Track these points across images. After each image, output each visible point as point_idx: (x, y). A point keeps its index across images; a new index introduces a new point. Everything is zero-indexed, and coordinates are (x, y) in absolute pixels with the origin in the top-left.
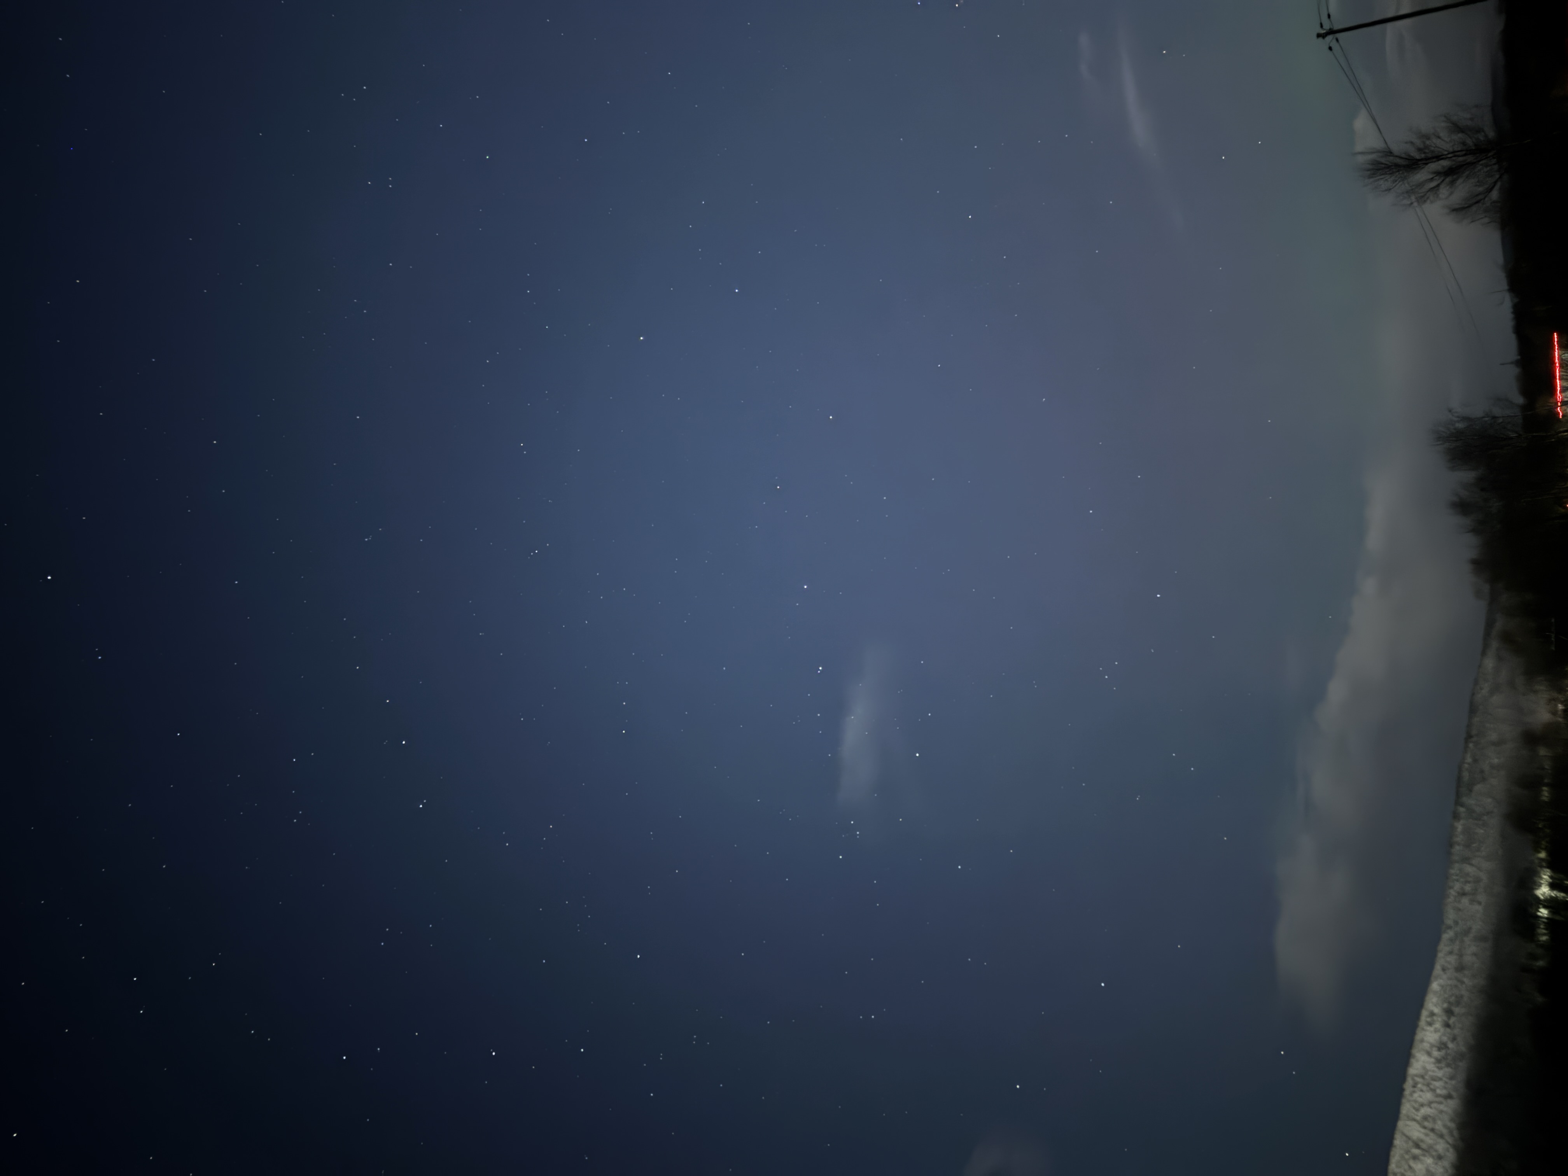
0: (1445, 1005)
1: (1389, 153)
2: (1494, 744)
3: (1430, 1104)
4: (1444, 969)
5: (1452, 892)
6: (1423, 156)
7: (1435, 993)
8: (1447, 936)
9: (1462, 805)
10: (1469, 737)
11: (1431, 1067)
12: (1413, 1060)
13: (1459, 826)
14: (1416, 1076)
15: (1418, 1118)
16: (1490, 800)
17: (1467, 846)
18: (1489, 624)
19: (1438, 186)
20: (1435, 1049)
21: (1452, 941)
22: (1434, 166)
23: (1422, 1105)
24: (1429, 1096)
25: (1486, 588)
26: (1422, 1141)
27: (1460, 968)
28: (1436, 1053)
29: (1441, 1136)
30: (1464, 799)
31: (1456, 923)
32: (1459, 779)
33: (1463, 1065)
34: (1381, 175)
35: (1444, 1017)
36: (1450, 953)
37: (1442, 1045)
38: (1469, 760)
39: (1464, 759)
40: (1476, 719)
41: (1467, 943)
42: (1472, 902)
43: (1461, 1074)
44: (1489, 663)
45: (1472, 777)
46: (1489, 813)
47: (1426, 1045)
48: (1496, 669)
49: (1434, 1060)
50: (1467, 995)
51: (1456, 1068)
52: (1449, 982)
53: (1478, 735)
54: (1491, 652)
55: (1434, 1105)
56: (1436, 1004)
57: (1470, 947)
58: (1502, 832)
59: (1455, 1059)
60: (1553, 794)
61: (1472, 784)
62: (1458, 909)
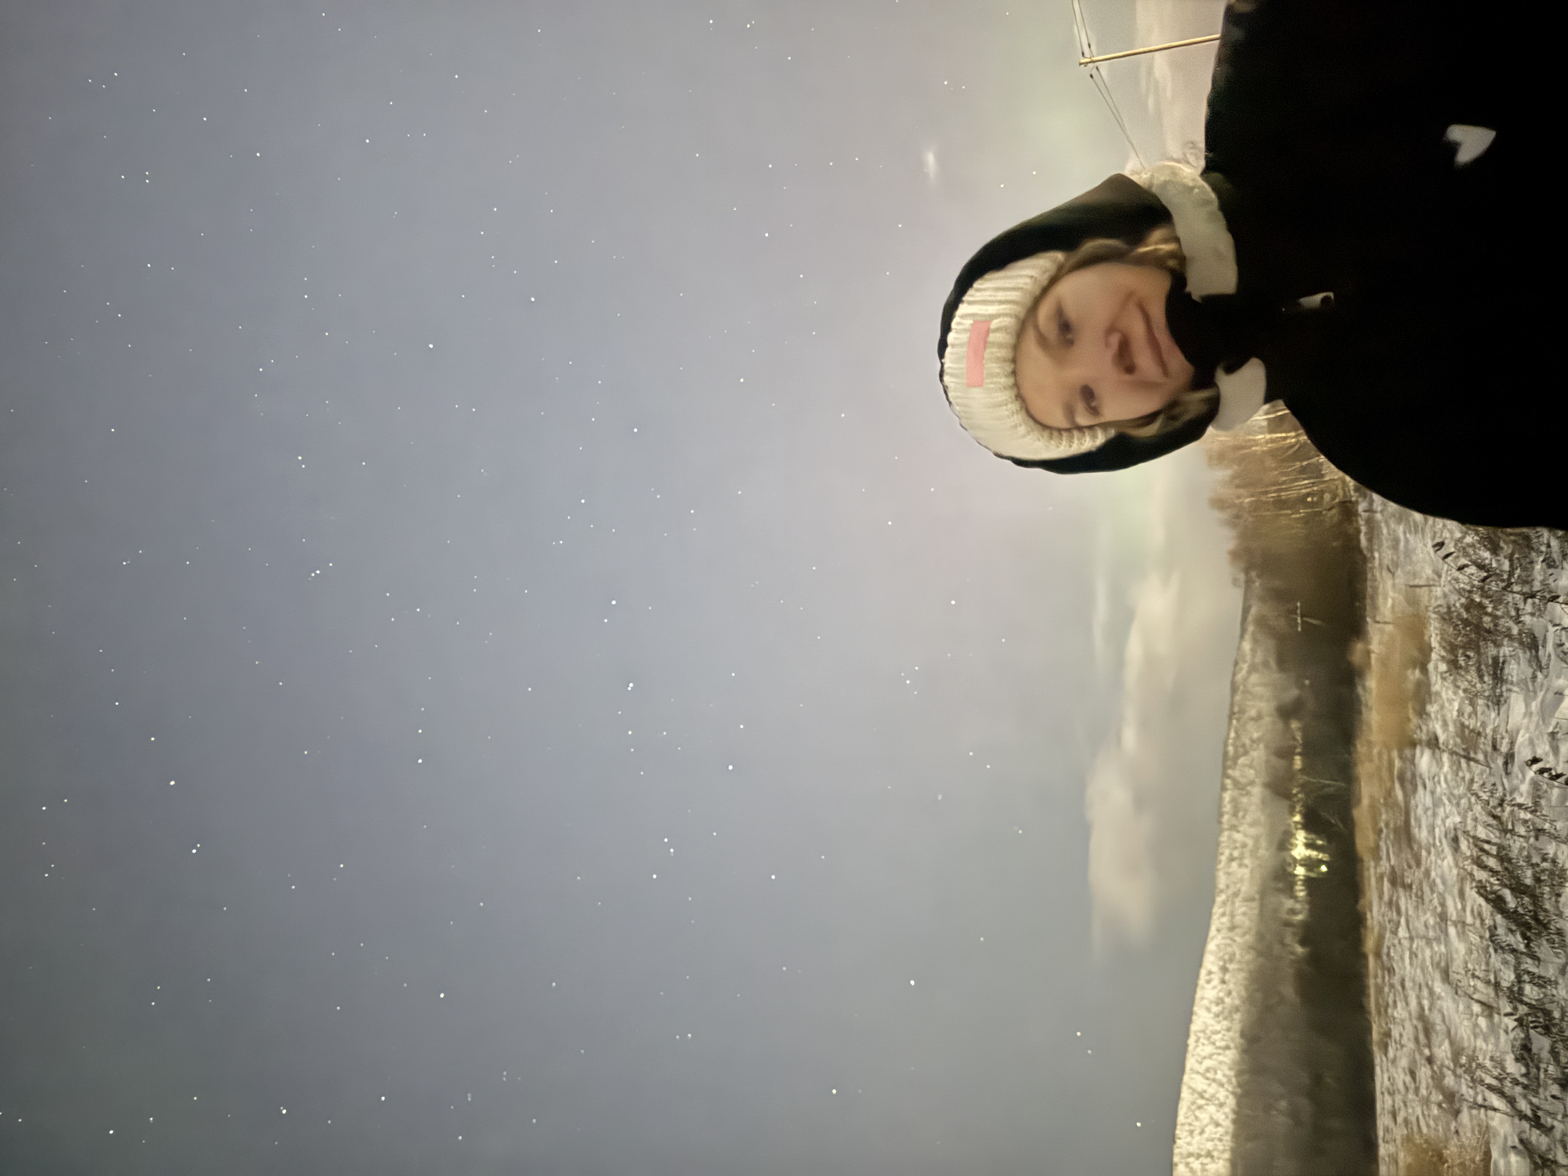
0: (1221, 963)
2: (1252, 719)
3: (1210, 1057)
4: (1218, 930)
5: (1223, 858)
7: (1211, 953)
8: (1220, 899)
9: (1228, 777)
10: (1232, 714)
11: (1211, 1022)
12: (1194, 1018)
13: (1227, 796)
15: (1201, 1071)
16: (1252, 771)
17: (1235, 815)
18: (1246, 610)
21: (1224, 903)
24: (1209, 1049)
25: (1242, 577)
27: (1232, 928)
28: (1215, 1009)
29: (1222, 1085)
30: (1230, 772)
32: (1225, 754)
33: (1237, 1016)
35: (1221, 975)
36: (1223, 914)
37: (1220, 1001)
38: (1232, 735)
39: (1228, 734)
40: (1238, 698)
41: (1237, 904)
42: (1241, 865)
43: (1237, 1027)
44: (1247, 646)
45: (1236, 751)
46: (1252, 783)
47: (1205, 1002)
48: (1253, 650)
49: (1212, 1015)
50: (1238, 952)
51: (1232, 1020)
52: (1223, 941)
53: (1239, 712)
54: (1248, 637)
55: (1215, 1057)
56: (1213, 963)
57: (1241, 908)
58: (1263, 802)
59: (1230, 1012)
60: (1303, 761)
61: (1236, 757)
62: (1228, 874)
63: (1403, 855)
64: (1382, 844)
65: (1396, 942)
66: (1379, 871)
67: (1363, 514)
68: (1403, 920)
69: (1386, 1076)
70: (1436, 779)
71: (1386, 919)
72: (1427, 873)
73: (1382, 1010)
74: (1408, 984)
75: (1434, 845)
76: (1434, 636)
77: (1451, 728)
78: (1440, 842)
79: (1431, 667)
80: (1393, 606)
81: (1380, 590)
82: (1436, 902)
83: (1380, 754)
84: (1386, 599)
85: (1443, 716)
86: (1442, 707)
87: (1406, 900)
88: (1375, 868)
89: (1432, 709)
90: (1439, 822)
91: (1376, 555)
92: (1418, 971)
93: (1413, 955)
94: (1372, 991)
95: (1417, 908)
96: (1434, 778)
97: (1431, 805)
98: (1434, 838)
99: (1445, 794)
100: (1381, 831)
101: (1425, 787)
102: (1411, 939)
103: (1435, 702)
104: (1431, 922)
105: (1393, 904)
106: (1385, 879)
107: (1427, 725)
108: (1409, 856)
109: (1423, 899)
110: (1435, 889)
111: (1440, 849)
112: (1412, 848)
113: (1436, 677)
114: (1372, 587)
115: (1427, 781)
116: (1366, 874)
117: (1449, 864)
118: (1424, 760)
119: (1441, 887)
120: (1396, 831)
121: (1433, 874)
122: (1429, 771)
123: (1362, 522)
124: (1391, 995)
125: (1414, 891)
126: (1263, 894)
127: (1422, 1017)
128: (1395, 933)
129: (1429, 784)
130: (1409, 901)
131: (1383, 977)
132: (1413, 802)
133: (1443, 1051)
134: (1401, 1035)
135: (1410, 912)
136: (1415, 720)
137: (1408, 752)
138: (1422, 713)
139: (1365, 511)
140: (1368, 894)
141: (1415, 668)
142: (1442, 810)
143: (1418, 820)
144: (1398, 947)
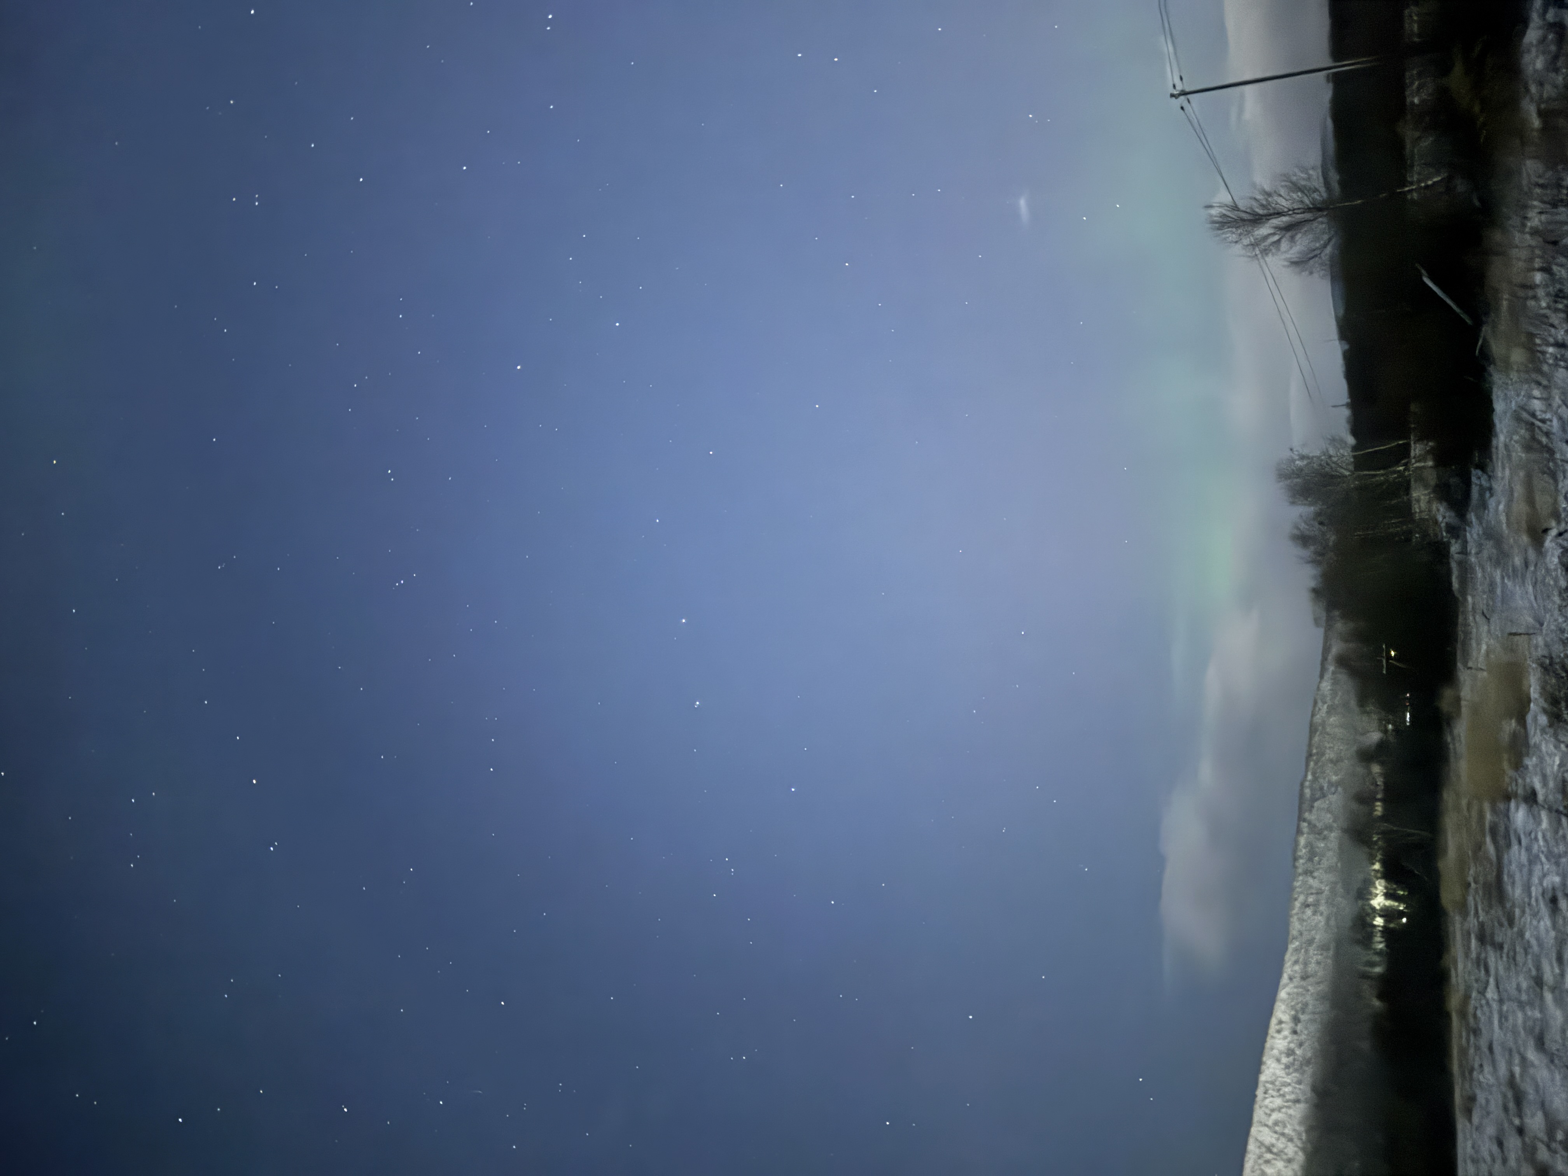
0: (1293, 1013)
1: (1235, 208)
2: (1331, 761)
3: (1279, 1109)
4: (1291, 979)
5: (1297, 904)
6: (1265, 212)
7: (1283, 1001)
8: (1292, 947)
9: (1305, 820)
10: (1310, 755)
11: (1280, 1073)
12: (1263, 1067)
13: (1302, 841)
14: (1267, 1082)
15: (1270, 1123)
16: (1329, 816)
17: (1310, 859)
18: (1326, 650)
19: (1279, 241)
20: (1283, 1055)
21: (1296, 950)
22: (1276, 222)
23: (1273, 1110)
24: (1278, 1102)
25: (1323, 615)
26: (1273, 1145)
27: (1304, 978)
28: (1284, 1060)
29: (1291, 1140)
30: (1307, 815)
31: (1301, 934)
32: (1302, 795)
33: (1309, 1070)
34: (1229, 227)
35: (1292, 1025)
36: (1296, 962)
37: (1290, 1052)
38: (1310, 777)
39: (1306, 776)
40: (1316, 739)
41: (1311, 952)
42: (1315, 913)
43: (1308, 1079)
44: (1326, 686)
45: (1312, 795)
46: (1329, 828)
47: (1275, 1052)
48: (1334, 692)
49: (1283, 1066)
50: (1311, 1002)
51: (1303, 1073)
52: (1295, 990)
53: (1317, 753)
54: (1328, 675)
55: (1284, 1110)
56: (1284, 1012)
57: (1315, 956)
58: (1341, 846)
59: (1301, 1065)
60: (1385, 809)
61: (1314, 799)
62: (1301, 920)
63: (1493, 912)
64: (1470, 899)
65: (1483, 1002)
66: (1466, 926)
67: (1456, 556)
68: (1492, 980)
69: (1469, 1144)
70: (1533, 836)
71: (1473, 978)
72: (1521, 934)
73: (1467, 1074)
74: (1497, 1049)
75: (1529, 904)
76: (1534, 686)
77: (1551, 784)
78: (1537, 900)
79: (1529, 718)
80: (1488, 653)
81: (1474, 635)
82: (1530, 964)
83: (1469, 805)
84: (1479, 644)
85: (1542, 769)
86: (1541, 759)
87: (1496, 957)
88: (1462, 924)
89: (1531, 762)
90: (1535, 880)
91: (1470, 599)
92: (1509, 1035)
93: (1503, 1017)
94: (1455, 1052)
95: (1508, 969)
96: (1530, 834)
97: (1526, 863)
98: (1530, 896)
99: (1543, 852)
100: (1469, 885)
101: (1520, 842)
102: (1501, 1001)
103: (1533, 755)
104: (1524, 985)
105: (1481, 963)
106: (1473, 936)
107: (1524, 779)
108: (1500, 913)
109: (1514, 959)
110: (1530, 950)
111: (1536, 910)
112: (1504, 907)
113: (1536, 730)
114: (1463, 632)
115: (1522, 836)
116: (1451, 929)
117: (1546, 925)
118: (1520, 815)
119: (1536, 948)
120: (1487, 887)
121: (1527, 935)
122: (1524, 827)
123: (1454, 565)
124: (1477, 1058)
125: (1505, 950)
126: (1339, 943)
127: (1512, 1082)
128: (1482, 992)
129: (1524, 841)
130: (1500, 962)
131: (1468, 1041)
132: (1506, 856)
133: (1536, 1122)
134: (1487, 1101)
135: (1501, 971)
136: (1511, 773)
137: (1501, 806)
138: (1518, 765)
139: (1459, 553)
140: (1453, 950)
141: (1511, 719)
142: (1539, 867)
143: (1511, 876)
144: (1485, 1008)
